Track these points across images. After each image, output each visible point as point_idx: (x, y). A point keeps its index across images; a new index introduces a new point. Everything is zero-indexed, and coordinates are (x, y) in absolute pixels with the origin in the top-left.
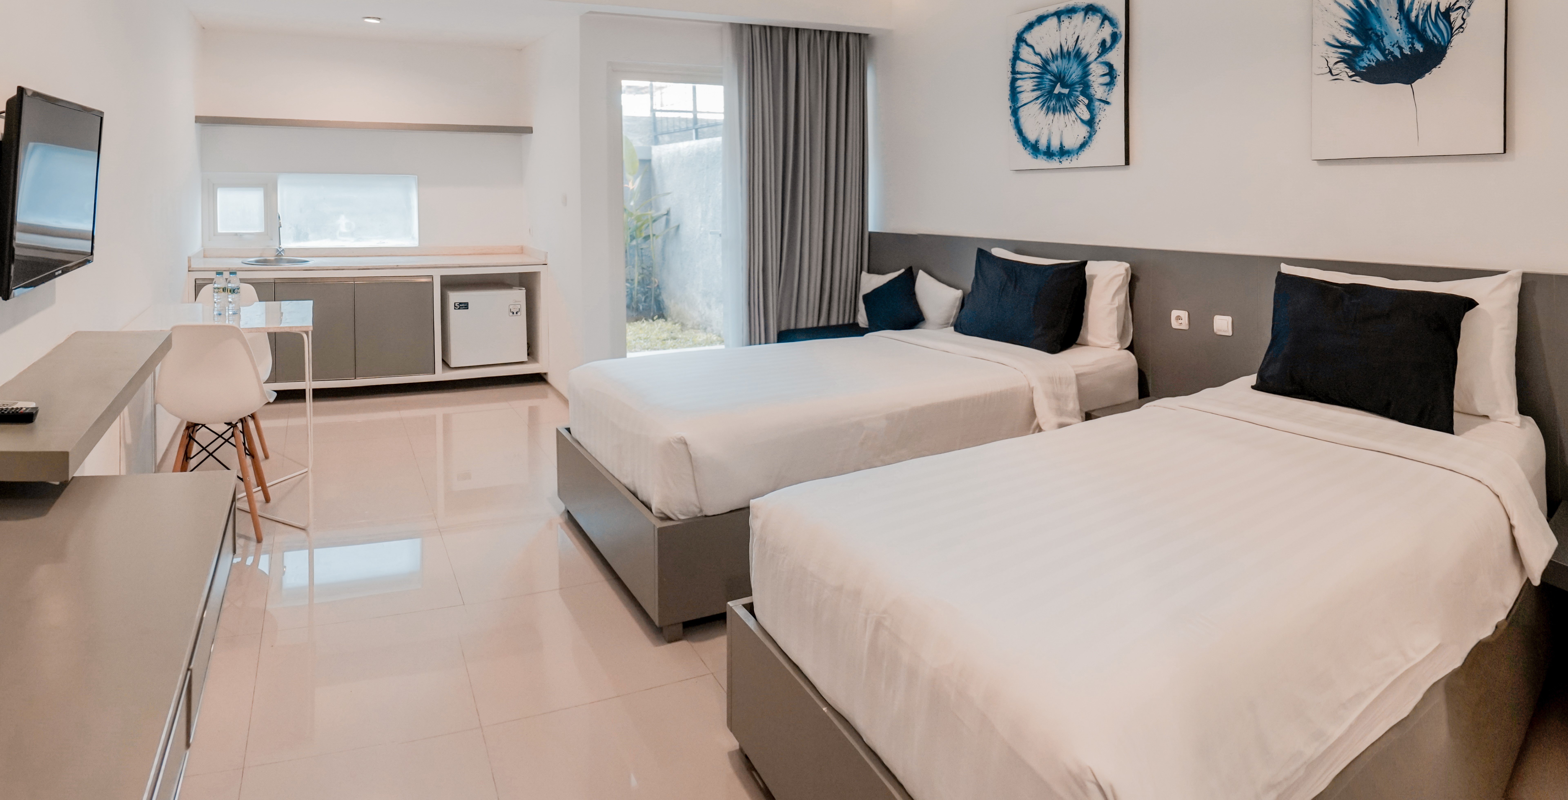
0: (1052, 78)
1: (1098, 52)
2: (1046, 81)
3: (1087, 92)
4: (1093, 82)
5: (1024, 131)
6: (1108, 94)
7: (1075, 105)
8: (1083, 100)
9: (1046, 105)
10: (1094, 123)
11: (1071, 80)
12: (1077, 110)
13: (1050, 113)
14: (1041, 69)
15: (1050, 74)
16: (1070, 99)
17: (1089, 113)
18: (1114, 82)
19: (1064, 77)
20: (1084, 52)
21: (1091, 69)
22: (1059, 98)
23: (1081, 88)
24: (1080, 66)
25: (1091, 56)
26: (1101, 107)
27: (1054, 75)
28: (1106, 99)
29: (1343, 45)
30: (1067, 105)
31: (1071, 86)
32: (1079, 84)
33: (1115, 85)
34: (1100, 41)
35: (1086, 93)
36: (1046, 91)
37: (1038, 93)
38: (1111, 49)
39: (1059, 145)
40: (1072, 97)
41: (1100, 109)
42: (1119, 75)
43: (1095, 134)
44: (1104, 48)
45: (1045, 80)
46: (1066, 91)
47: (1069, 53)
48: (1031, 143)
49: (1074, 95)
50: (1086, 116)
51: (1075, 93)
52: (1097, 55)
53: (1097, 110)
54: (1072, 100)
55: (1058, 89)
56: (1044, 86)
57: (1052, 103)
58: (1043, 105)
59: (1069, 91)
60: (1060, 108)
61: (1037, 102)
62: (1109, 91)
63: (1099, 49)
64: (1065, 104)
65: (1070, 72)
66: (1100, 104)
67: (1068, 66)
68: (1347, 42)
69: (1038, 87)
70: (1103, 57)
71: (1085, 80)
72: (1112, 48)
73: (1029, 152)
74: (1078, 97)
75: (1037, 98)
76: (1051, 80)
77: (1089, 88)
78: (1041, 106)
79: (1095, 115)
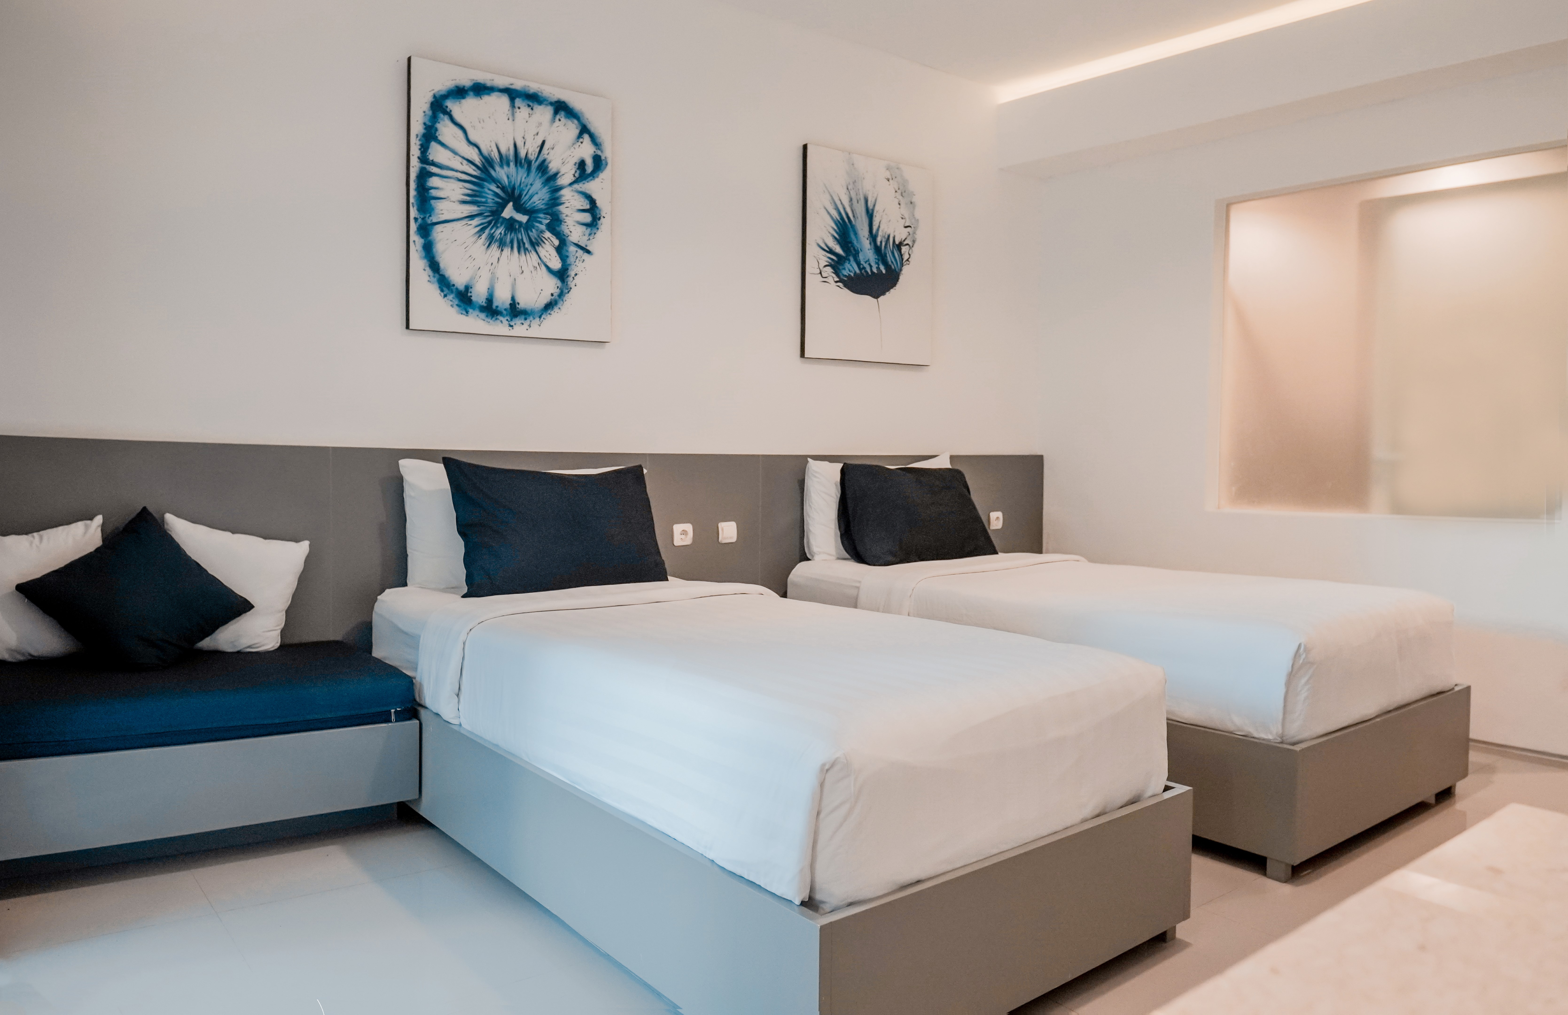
0: (498, 191)
1: (574, 176)
2: (488, 194)
3: (557, 228)
4: (567, 216)
5: (442, 266)
6: (589, 239)
7: (538, 244)
8: (551, 238)
9: (487, 231)
10: (568, 276)
11: (532, 203)
12: (542, 251)
13: (494, 247)
14: (479, 172)
15: (496, 184)
16: (530, 233)
17: (559, 260)
18: (597, 224)
19: (520, 195)
20: (553, 167)
21: (563, 196)
22: (511, 225)
23: (549, 221)
24: (546, 187)
25: (563, 177)
26: (577, 255)
27: (503, 188)
28: (586, 246)
29: (831, 251)
30: (525, 241)
31: (531, 212)
32: (545, 214)
33: (598, 229)
34: (576, 159)
35: (554, 229)
36: (488, 209)
37: (472, 209)
38: (594, 177)
39: (510, 299)
40: (533, 230)
41: (577, 257)
42: (604, 217)
43: (568, 292)
44: (583, 173)
45: (486, 190)
46: (523, 218)
47: (529, 163)
48: (457, 289)
49: (535, 227)
50: (556, 264)
51: (537, 224)
52: (574, 179)
53: (571, 259)
54: (533, 234)
55: (509, 212)
56: (483, 200)
57: (498, 232)
58: (482, 230)
59: (528, 220)
60: (512, 242)
61: (470, 222)
62: (590, 235)
63: (576, 172)
64: (520, 237)
65: (530, 192)
66: (577, 251)
67: (527, 181)
68: (834, 249)
69: (473, 198)
70: (581, 185)
71: (555, 209)
72: (595, 175)
73: (451, 303)
74: (542, 232)
75: (471, 217)
76: (496, 195)
77: (561, 224)
78: (478, 232)
79: (570, 265)
